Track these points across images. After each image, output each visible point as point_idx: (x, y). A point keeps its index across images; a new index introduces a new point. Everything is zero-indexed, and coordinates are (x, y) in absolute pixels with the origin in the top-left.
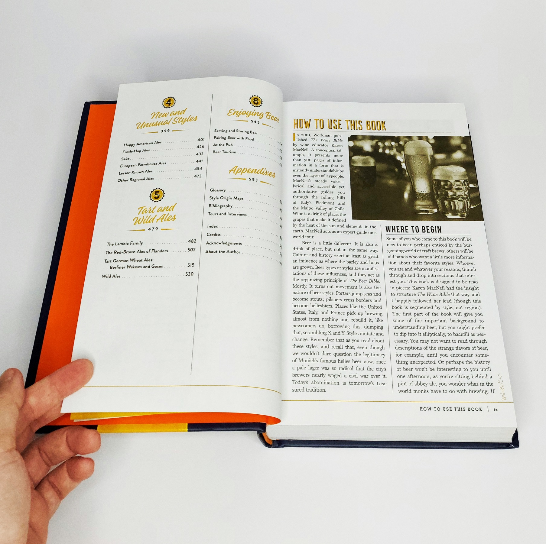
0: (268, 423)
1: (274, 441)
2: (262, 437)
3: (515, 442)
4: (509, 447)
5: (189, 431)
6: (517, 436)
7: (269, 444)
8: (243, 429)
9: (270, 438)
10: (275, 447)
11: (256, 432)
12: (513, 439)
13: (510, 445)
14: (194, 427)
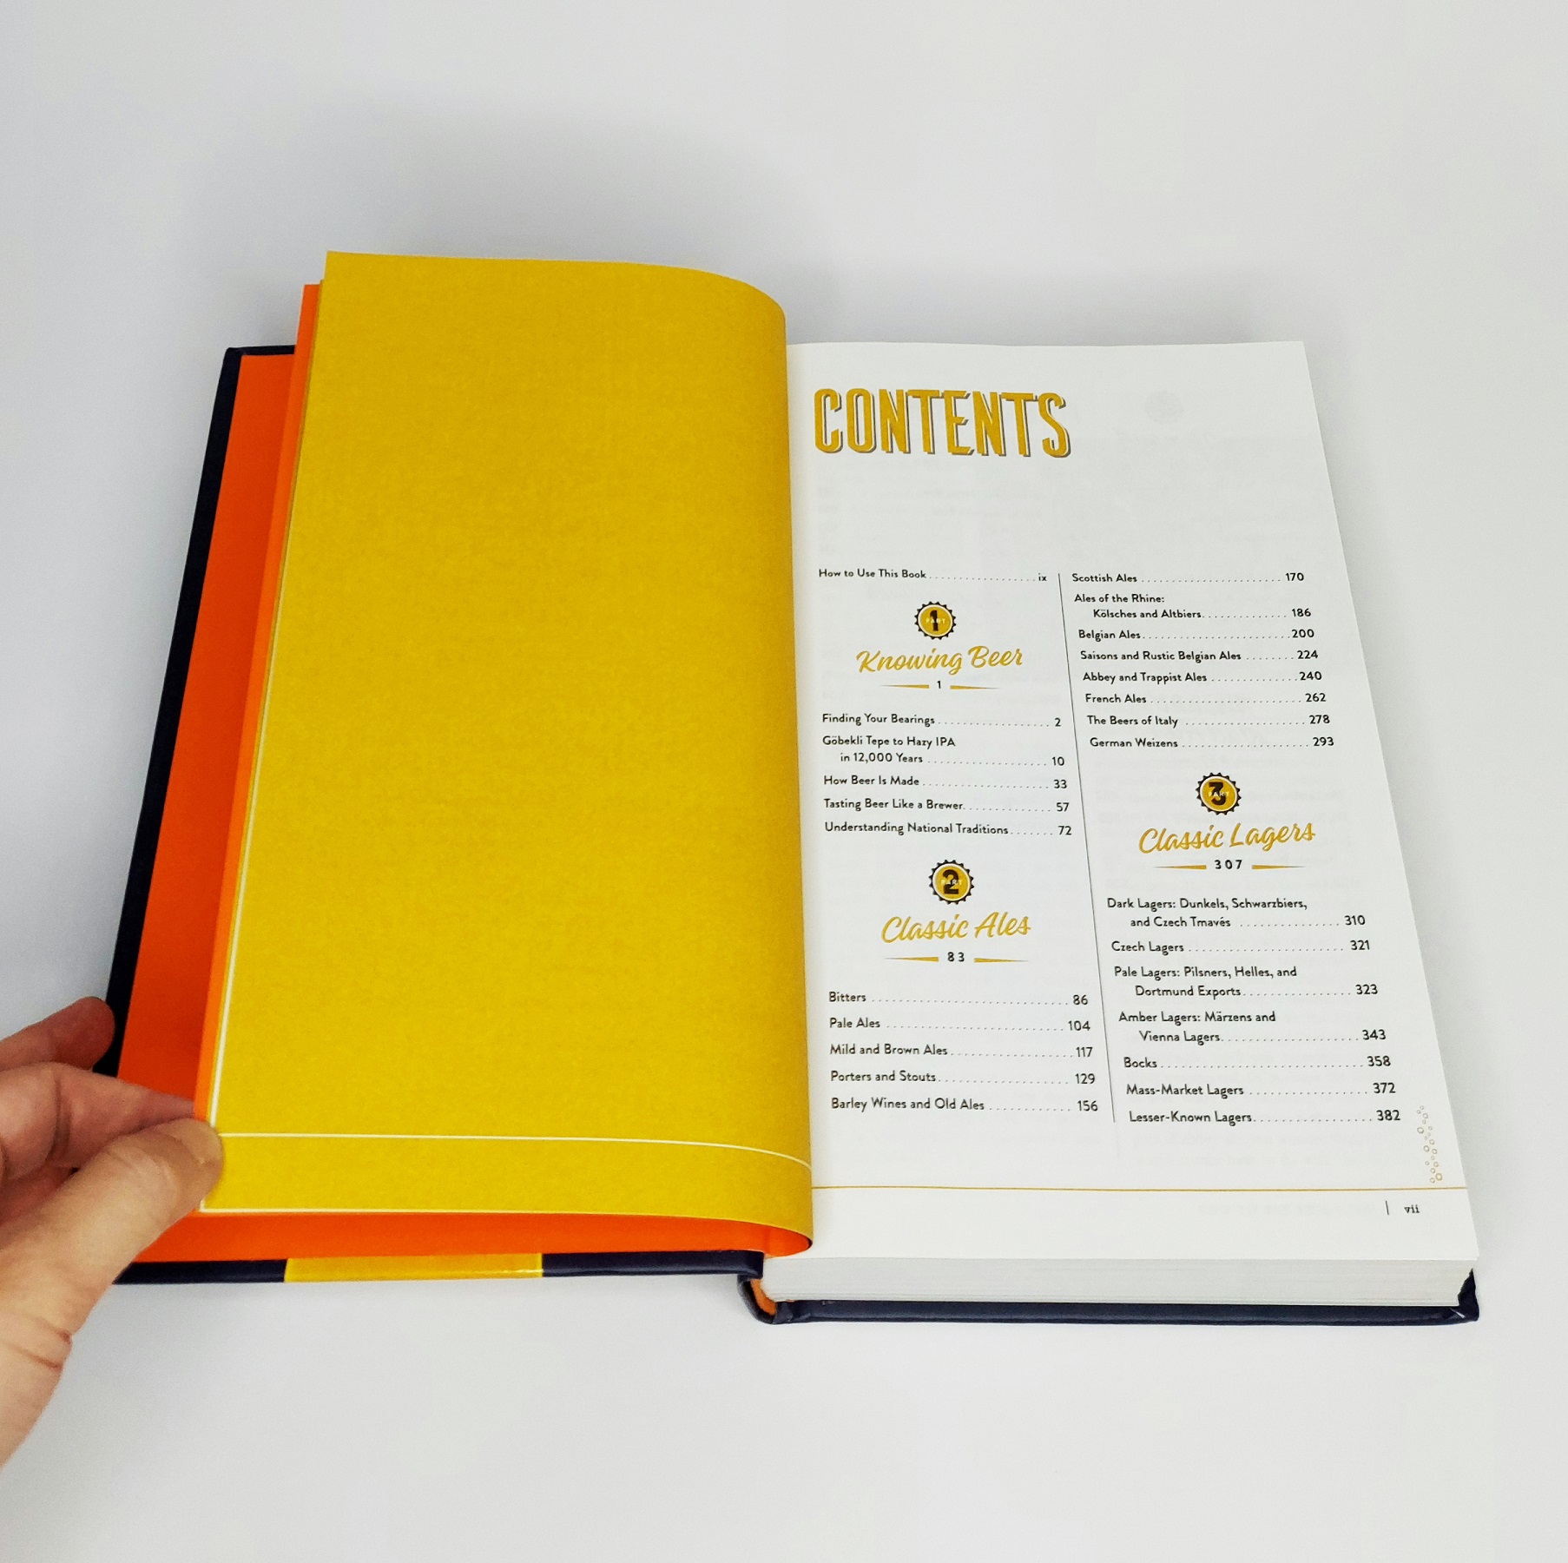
0: (769, 1252)
1: (780, 1305)
3: (1468, 1306)
4: (1452, 1318)
6: (1474, 1287)
9: (770, 1295)
12: (1462, 1297)
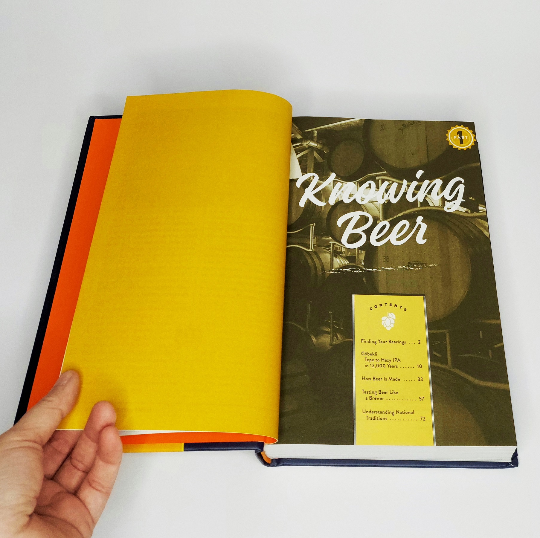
2: (260, 456)
5: (185, 451)
7: (268, 463)
8: (240, 448)
10: (274, 466)
11: (254, 451)
13: (509, 464)
14: (190, 447)
